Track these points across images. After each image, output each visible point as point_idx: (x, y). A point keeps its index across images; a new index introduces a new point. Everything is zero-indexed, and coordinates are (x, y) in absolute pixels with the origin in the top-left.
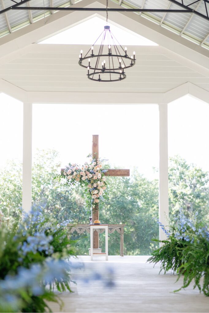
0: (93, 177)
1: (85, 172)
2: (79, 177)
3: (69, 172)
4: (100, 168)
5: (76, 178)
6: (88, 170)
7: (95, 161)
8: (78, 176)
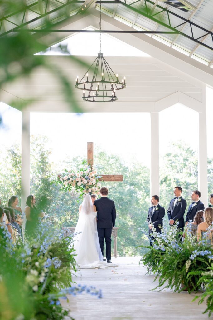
0: (88, 183)
1: (81, 178)
2: (74, 183)
3: (65, 178)
4: (95, 174)
5: (72, 183)
6: (84, 176)
7: (90, 168)
8: (74, 181)
